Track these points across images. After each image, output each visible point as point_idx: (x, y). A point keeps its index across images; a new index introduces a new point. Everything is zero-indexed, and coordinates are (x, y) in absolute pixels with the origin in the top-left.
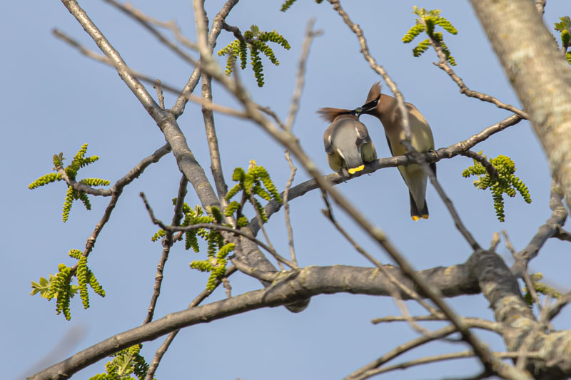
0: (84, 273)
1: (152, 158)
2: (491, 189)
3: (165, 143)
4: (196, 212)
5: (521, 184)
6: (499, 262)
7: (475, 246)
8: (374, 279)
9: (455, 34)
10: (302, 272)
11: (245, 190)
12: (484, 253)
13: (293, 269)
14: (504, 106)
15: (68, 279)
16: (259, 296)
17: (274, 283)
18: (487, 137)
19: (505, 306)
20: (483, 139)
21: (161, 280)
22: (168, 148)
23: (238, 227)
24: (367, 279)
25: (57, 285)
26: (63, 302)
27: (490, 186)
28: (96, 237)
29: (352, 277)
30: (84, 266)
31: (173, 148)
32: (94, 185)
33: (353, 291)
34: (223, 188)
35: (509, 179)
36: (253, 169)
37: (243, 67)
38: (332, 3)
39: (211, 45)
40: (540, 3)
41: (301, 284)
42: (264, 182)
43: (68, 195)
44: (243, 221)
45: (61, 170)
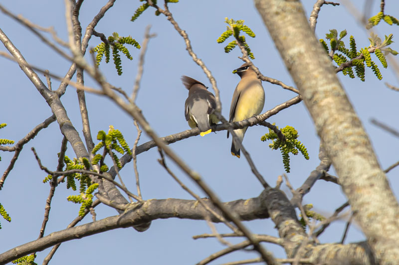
1: (43, 125)
2: (281, 150)
3: (52, 114)
4: (74, 163)
5: (302, 146)
7: (265, 185)
8: (195, 208)
9: (254, 37)
10: (145, 203)
11: (106, 146)
12: (272, 189)
13: (139, 202)
14: (288, 87)
16: (115, 220)
17: (126, 212)
18: (277, 112)
19: (286, 226)
20: (275, 113)
21: (49, 210)
22: (54, 118)
23: (101, 172)
24: (190, 209)
27: (280, 147)
28: (4, 180)
29: (180, 206)
31: (57, 118)
32: (3, 143)
33: (180, 216)
34: (91, 145)
35: (293, 142)
36: (112, 132)
37: (107, 62)
38: (166, 15)
39: (84, 46)
40: (314, 16)
41: (144, 212)
42: (119, 141)
44: (105, 168)
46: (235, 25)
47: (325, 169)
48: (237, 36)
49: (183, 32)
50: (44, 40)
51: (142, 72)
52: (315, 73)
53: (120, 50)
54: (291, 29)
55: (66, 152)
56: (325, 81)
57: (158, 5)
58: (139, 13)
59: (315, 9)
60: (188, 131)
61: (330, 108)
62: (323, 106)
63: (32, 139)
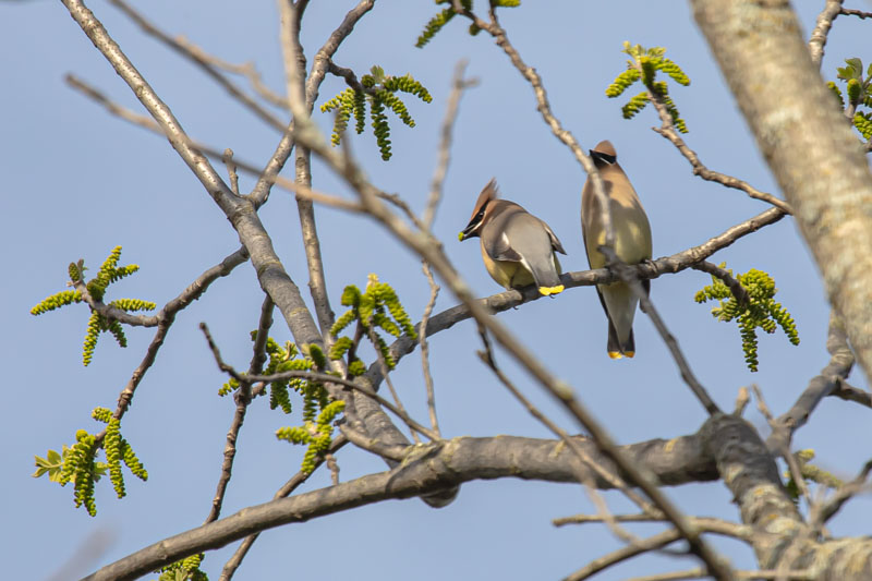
0: (115, 443)
1: (219, 269)
2: (738, 321)
3: (239, 246)
4: (287, 352)
5: (784, 314)
6: (747, 432)
7: (712, 408)
8: (557, 458)
9: (687, 84)
10: (448, 445)
11: (360, 319)
12: (726, 418)
13: (434, 442)
14: (760, 194)
15: (91, 453)
16: (382, 482)
17: (405, 463)
18: (732, 242)
19: (756, 499)
20: (726, 244)
21: (233, 456)
22: (244, 255)
23: (350, 377)
24: (547, 458)
25: (75, 462)
26: (85, 488)
27: (737, 316)
28: (133, 390)
29: (524, 453)
30: (115, 434)
31: (252, 255)
32: (131, 309)
33: (525, 474)
34: (327, 316)
35: (766, 305)
36: (374, 288)
37: (360, 131)
38: (494, 35)
39: (310, 95)
40: (818, 40)
41: (445, 464)
42: (390, 308)
43: (91, 325)
44: (358, 367)
45: (81, 287)
46: (645, 58)
47: (841, 373)
48: (649, 81)
49: (530, 72)
51: (446, 163)
52: (825, 166)
53: (388, 106)
54: (773, 70)
56: (845, 183)
58: (434, 28)
59: (821, 25)
61: (856, 243)
62: (842, 239)
63: (194, 301)
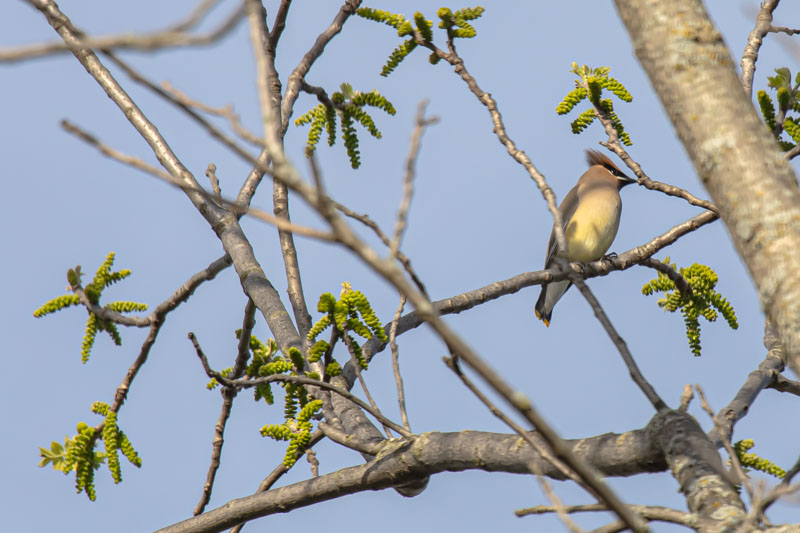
0: (113, 435)
1: (204, 274)
2: (682, 311)
3: (223, 254)
4: (268, 348)
5: (724, 302)
6: (692, 426)
7: (659, 405)
8: (518, 451)
9: (629, 101)
10: (418, 440)
11: (336, 324)
12: (672, 413)
13: (405, 437)
14: (700, 202)
15: (91, 444)
16: (358, 475)
17: (378, 457)
18: (675, 240)
19: (701, 489)
20: (669, 242)
21: (221, 446)
22: (228, 261)
23: (327, 378)
24: (508, 451)
25: (77, 452)
26: (85, 476)
27: (681, 306)
28: (128, 385)
29: (487, 447)
30: (112, 426)
31: (235, 262)
32: (125, 310)
33: (488, 467)
34: (306, 321)
35: (707, 296)
36: (347, 296)
37: (332, 143)
38: (452, 64)
39: (285, 114)
40: (749, 57)
41: (415, 457)
42: (362, 314)
43: (89, 326)
44: (334, 368)
45: (78, 291)
46: (592, 78)
47: (777, 367)
48: (596, 99)
49: (486, 97)
50: (216, 135)
51: (410, 194)
52: (758, 188)
53: (357, 119)
54: (708, 100)
55: (253, 330)
56: (777, 203)
57: (434, 42)
58: (397, 58)
59: (752, 43)
60: (497, 285)
61: (788, 259)
62: (775, 254)
63: (183, 303)
